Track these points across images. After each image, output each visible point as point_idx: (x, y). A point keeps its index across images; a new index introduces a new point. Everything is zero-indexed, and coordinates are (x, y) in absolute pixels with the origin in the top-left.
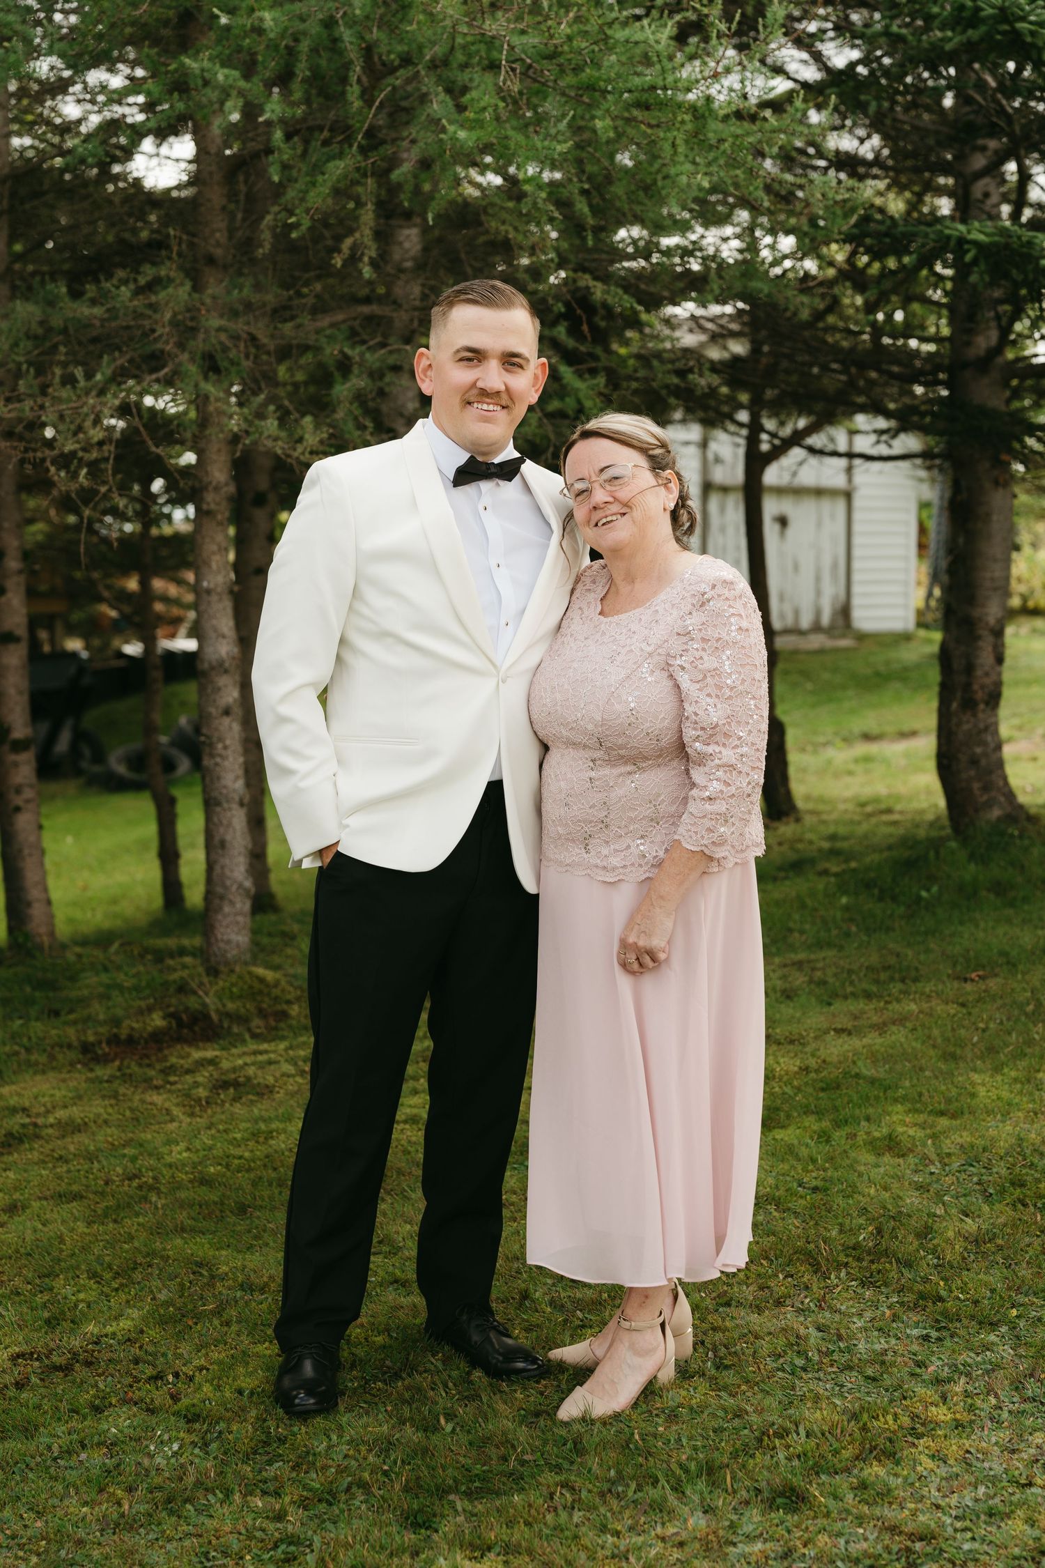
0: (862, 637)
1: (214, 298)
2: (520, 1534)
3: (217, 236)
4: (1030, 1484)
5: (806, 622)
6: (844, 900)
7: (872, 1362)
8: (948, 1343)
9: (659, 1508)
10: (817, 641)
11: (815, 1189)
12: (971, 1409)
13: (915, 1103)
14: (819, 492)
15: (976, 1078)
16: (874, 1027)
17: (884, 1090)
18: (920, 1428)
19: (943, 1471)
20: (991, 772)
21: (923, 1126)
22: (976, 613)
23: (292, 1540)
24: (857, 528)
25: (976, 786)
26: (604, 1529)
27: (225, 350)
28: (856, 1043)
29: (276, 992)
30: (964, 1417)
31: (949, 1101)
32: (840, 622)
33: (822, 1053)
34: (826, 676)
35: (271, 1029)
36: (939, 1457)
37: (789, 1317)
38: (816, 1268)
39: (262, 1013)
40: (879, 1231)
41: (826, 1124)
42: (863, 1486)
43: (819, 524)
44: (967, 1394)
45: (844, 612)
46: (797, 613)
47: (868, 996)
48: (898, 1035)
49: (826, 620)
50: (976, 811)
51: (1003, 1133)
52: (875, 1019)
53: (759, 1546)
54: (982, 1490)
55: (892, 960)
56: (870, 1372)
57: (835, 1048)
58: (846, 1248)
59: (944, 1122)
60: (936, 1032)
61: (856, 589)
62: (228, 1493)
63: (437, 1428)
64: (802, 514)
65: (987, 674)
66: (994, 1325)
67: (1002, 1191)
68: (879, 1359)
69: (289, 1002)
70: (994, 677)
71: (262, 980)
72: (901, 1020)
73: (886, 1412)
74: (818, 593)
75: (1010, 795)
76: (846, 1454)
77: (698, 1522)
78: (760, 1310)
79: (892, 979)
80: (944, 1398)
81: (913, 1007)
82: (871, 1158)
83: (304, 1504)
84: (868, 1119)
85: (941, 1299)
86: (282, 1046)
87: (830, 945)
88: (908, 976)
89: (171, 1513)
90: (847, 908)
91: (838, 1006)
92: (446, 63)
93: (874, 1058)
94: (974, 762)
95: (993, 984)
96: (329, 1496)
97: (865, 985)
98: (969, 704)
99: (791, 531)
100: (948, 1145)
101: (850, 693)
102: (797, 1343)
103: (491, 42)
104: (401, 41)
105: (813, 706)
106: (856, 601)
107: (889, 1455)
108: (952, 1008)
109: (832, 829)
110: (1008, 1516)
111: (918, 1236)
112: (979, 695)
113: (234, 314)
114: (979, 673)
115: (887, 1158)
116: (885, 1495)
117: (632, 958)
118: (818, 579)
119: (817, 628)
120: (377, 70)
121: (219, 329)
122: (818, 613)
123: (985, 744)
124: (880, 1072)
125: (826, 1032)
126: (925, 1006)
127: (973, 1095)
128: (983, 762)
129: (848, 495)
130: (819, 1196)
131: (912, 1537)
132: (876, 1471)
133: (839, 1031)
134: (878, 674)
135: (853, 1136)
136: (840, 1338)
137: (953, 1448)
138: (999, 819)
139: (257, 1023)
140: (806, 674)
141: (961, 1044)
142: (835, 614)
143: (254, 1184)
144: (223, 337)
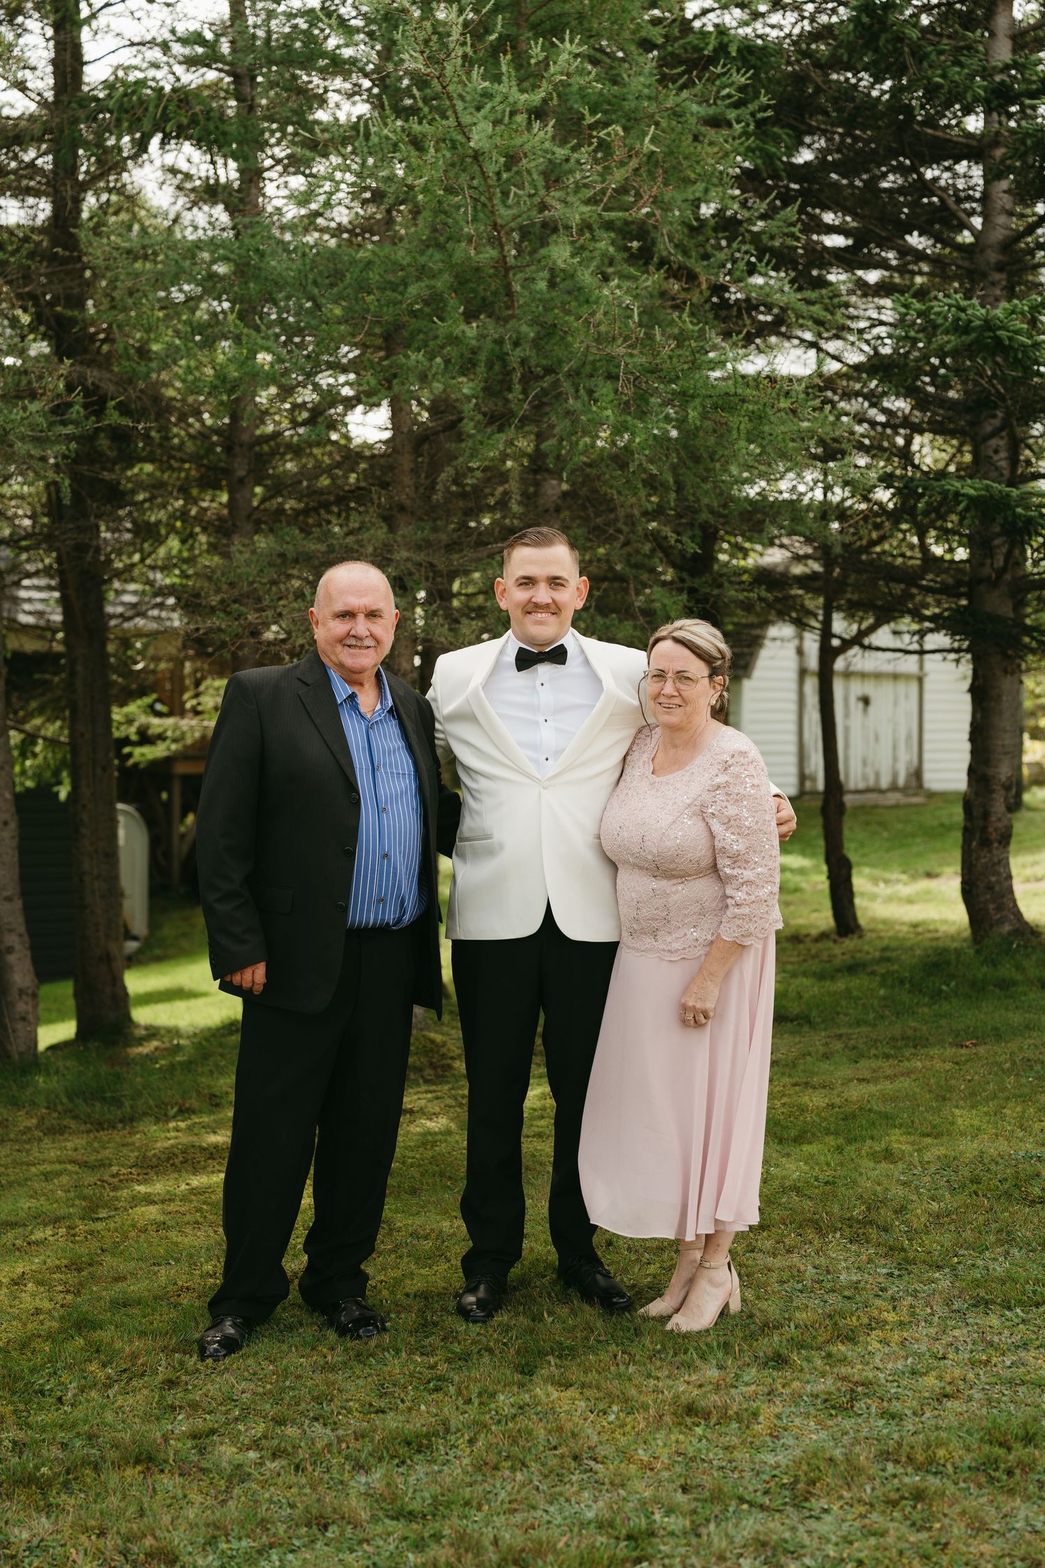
0: (932, 795)
1: (403, 536)
2: (593, 1376)
3: (406, 490)
4: (944, 1358)
5: (885, 783)
6: (882, 992)
7: (849, 1288)
8: (906, 1278)
9: (690, 1366)
10: (893, 798)
11: (827, 1183)
12: (913, 1314)
13: (909, 1128)
14: (896, 677)
15: (957, 1112)
16: (887, 1077)
17: (889, 1120)
18: (875, 1324)
19: (887, 1350)
20: (1003, 896)
21: (912, 1144)
22: (990, 772)
23: (440, 1378)
24: (927, 706)
25: (991, 906)
26: (649, 1376)
27: (411, 574)
28: (872, 1088)
29: (444, 1050)
30: (907, 1319)
31: (934, 1127)
32: (914, 783)
33: (845, 1095)
34: (900, 826)
35: (438, 1076)
36: (885, 1342)
37: (795, 1259)
38: (819, 1230)
39: (432, 1065)
40: (868, 1209)
41: (840, 1141)
42: (829, 1355)
43: (896, 704)
44: (912, 1306)
45: (917, 774)
46: (877, 775)
47: (887, 1057)
48: (904, 1084)
49: (901, 781)
50: (991, 926)
51: (968, 1148)
52: (889, 1072)
53: (753, 1387)
54: (910, 1360)
55: (910, 1032)
56: (847, 1293)
57: (856, 1092)
58: (842, 1219)
59: (929, 1140)
60: (932, 1081)
61: (927, 756)
62: (398, 1351)
63: (541, 1319)
64: (881, 694)
65: (999, 820)
66: (939, 1268)
67: (963, 1186)
68: (856, 1286)
69: (453, 1058)
70: (1005, 822)
71: (433, 1041)
72: (908, 1074)
73: (852, 1314)
74: (895, 759)
75: (1018, 915)
76: (820, 1339)
77: (712, 1373)
78: (775, 1256)
79: (906, 1046)
80: (894, 1308)
81: (919, 1064)
82: (872, 1164)
83: (448, 1361)
84: (872, 1138)
85: (903, 1250)
86: (446, 1087)
87: (866, 1023)
88: (918, 1042)
89: (360, 1362)
90: (884, 998)
91: (864, 1063)
92: (578, 373)
93: (884, 1098)
94: (990, 888)
95: (982, 1050)
96: (465, 1357)
97: (886, 1050)
98: (986, 843)
99: (871, 708)
100: (928, 1156)
101: (918, 840)
102: (798, 1275)
103: (611, 359)
104: (546, 357)
105: (888, 851)
106: (927, 766)
107: (851, 1338)
108: (948, 1066)
109: (886, 942)
110: (925, 1374)
111: (896, 1212)
112: (994, 836)
113: (419, 548)
114: (993, 818)
115: (883, 1165)
116: (843, 1360)
117: (690, 1017)
118: (895, 748)
119: (894, 788)
120: (529, 378)
121: (408, 559)
122: (895, 775)
123: (999, 874)
124: (889, 1108)
125: (851, 1080)
126: (928, 1064)
127: (952, 1123)
128: (997, 888)
129: (920, 680)
130: (828, 1188)
131: (856, 1383)
132: (841, 1348)
133: (861, 1080)
134: (942, 825)
135: (859, 1150)
136: (828, 1272)
137: (896, 1337)
138: (1009, 933)
139: (428, 1072)
140: (883, 825)
141: (951, 1089)
142: (909, 776)
143: (422, 1175)
144: (409, 565)
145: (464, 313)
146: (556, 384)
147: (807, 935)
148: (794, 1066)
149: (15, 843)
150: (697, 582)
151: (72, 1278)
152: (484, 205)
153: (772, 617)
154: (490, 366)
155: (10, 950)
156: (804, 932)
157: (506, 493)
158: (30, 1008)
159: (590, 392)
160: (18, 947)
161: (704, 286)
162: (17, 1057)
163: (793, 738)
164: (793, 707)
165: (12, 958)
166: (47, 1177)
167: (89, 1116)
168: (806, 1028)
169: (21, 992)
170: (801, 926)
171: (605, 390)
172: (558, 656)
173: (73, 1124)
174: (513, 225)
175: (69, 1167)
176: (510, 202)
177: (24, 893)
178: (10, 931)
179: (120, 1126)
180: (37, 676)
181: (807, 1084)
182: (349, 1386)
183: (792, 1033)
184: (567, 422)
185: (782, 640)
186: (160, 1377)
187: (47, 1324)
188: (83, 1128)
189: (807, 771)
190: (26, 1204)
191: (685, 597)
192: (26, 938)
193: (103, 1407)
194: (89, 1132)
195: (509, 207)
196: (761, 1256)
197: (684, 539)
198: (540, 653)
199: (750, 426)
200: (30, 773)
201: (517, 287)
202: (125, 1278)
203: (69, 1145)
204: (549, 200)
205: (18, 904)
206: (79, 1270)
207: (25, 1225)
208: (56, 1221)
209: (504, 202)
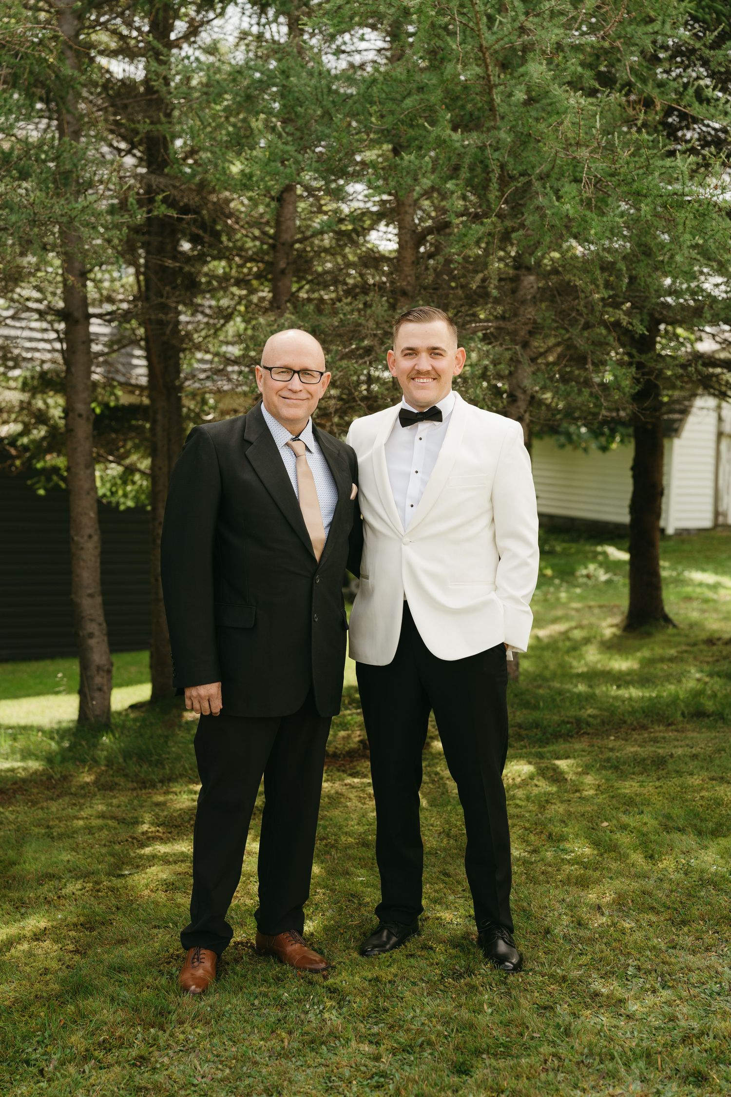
9: (613, 1076)
23: (383, 1074)
26: (576, 1086)
37: (713, 958)
62: (348, 1041)
63: (481, 1011)
77: (636, 1087)
78: (694, 953)
83: (393, 1052)
89: (313, 1050)
92: (548, 175)
96: (409, 1048)
102: (716, 977)
103: (576, 162)
104: (521, 162)
120: (505, 179)
145: (451, 121)
146: (529, 184)
147: (719, 639)
148: (711, 760)
149: (97, 552)
150: (644, 358)
151: (84, 936)
152: (472, 29)
153: (700, 391)
154: (471, 169)
155: (91, 635)
156: (716, 635)
157: (484, 280)
158: (105, 681)
159: (557, 192)
160: (97, 633)
161: (658, 108)
162: (93, 720)
163: (711, 484)
164: (711, 460)
165: (92, 642)
166: (90, 830)
167: (136, 775)
168: (720, 724)
169: (99, 668)
170: (715, 631)
171: (569, 189)
172: (434, 415)
173: (121, 781)
174: (497, 47)
175: (109, 822)
176: (495, 29)
177: (103, 593)
178: (92, 620)
179: (159, 785)
180: (134, 422)
181: (722, 778)
182: (300, 1077)
183: (709, 728)
184: (537, 217)
185: (708, 409)
186: (134, 1053)
187: (52, 986)
188: (130, 785)
189: (720, 509)
190: (66, 856)
191: (633, 370)
192: (104, 625)
193: (77, 1083)
194: (134, 789)
195: (494, 33)
196: (682, 953)
197: (635, 321)
198: (421, 413)
199: (695, 223)
200: (131, 495)
201: (498, 99)
202: (127, 941)
203: (115, 802)
204: (528, 25)
205: (99, 600)
206: (92, 929)
207: (60, 878)
208: (86, 875)
209: (490, 28)
